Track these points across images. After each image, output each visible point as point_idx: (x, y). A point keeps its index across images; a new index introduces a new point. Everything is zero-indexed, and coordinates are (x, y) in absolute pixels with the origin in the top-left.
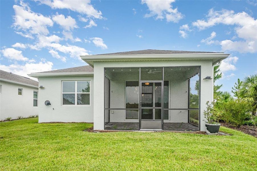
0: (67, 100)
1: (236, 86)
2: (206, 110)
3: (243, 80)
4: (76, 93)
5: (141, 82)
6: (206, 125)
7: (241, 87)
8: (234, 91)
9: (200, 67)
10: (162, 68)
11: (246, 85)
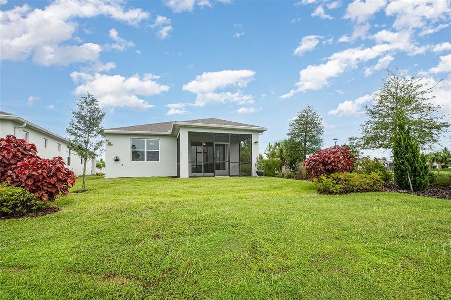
0: (136, 156)
1: (268, 149)
2: (256, 162)
3: (273, 145)
4: (145, 150)
5: (215, 143)
6: (256, 172)
7: (271, 150)
8: (266, 153)
9: (251, 135)
10: (228, 134)
11: (275, 149)
